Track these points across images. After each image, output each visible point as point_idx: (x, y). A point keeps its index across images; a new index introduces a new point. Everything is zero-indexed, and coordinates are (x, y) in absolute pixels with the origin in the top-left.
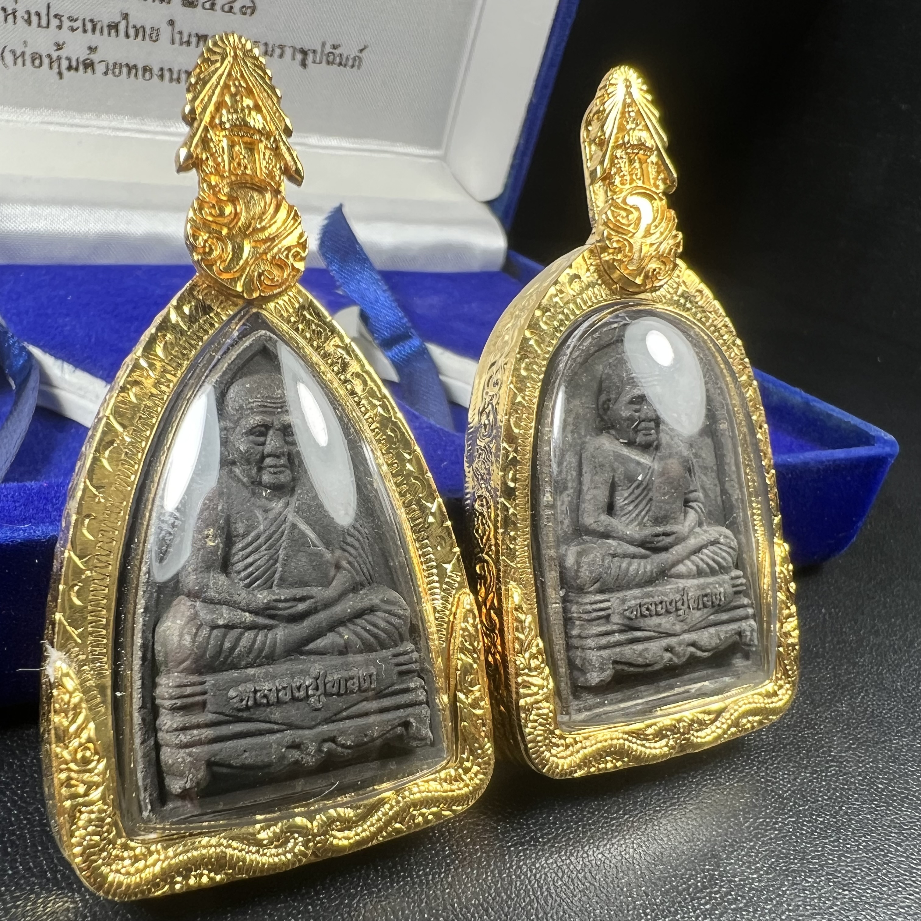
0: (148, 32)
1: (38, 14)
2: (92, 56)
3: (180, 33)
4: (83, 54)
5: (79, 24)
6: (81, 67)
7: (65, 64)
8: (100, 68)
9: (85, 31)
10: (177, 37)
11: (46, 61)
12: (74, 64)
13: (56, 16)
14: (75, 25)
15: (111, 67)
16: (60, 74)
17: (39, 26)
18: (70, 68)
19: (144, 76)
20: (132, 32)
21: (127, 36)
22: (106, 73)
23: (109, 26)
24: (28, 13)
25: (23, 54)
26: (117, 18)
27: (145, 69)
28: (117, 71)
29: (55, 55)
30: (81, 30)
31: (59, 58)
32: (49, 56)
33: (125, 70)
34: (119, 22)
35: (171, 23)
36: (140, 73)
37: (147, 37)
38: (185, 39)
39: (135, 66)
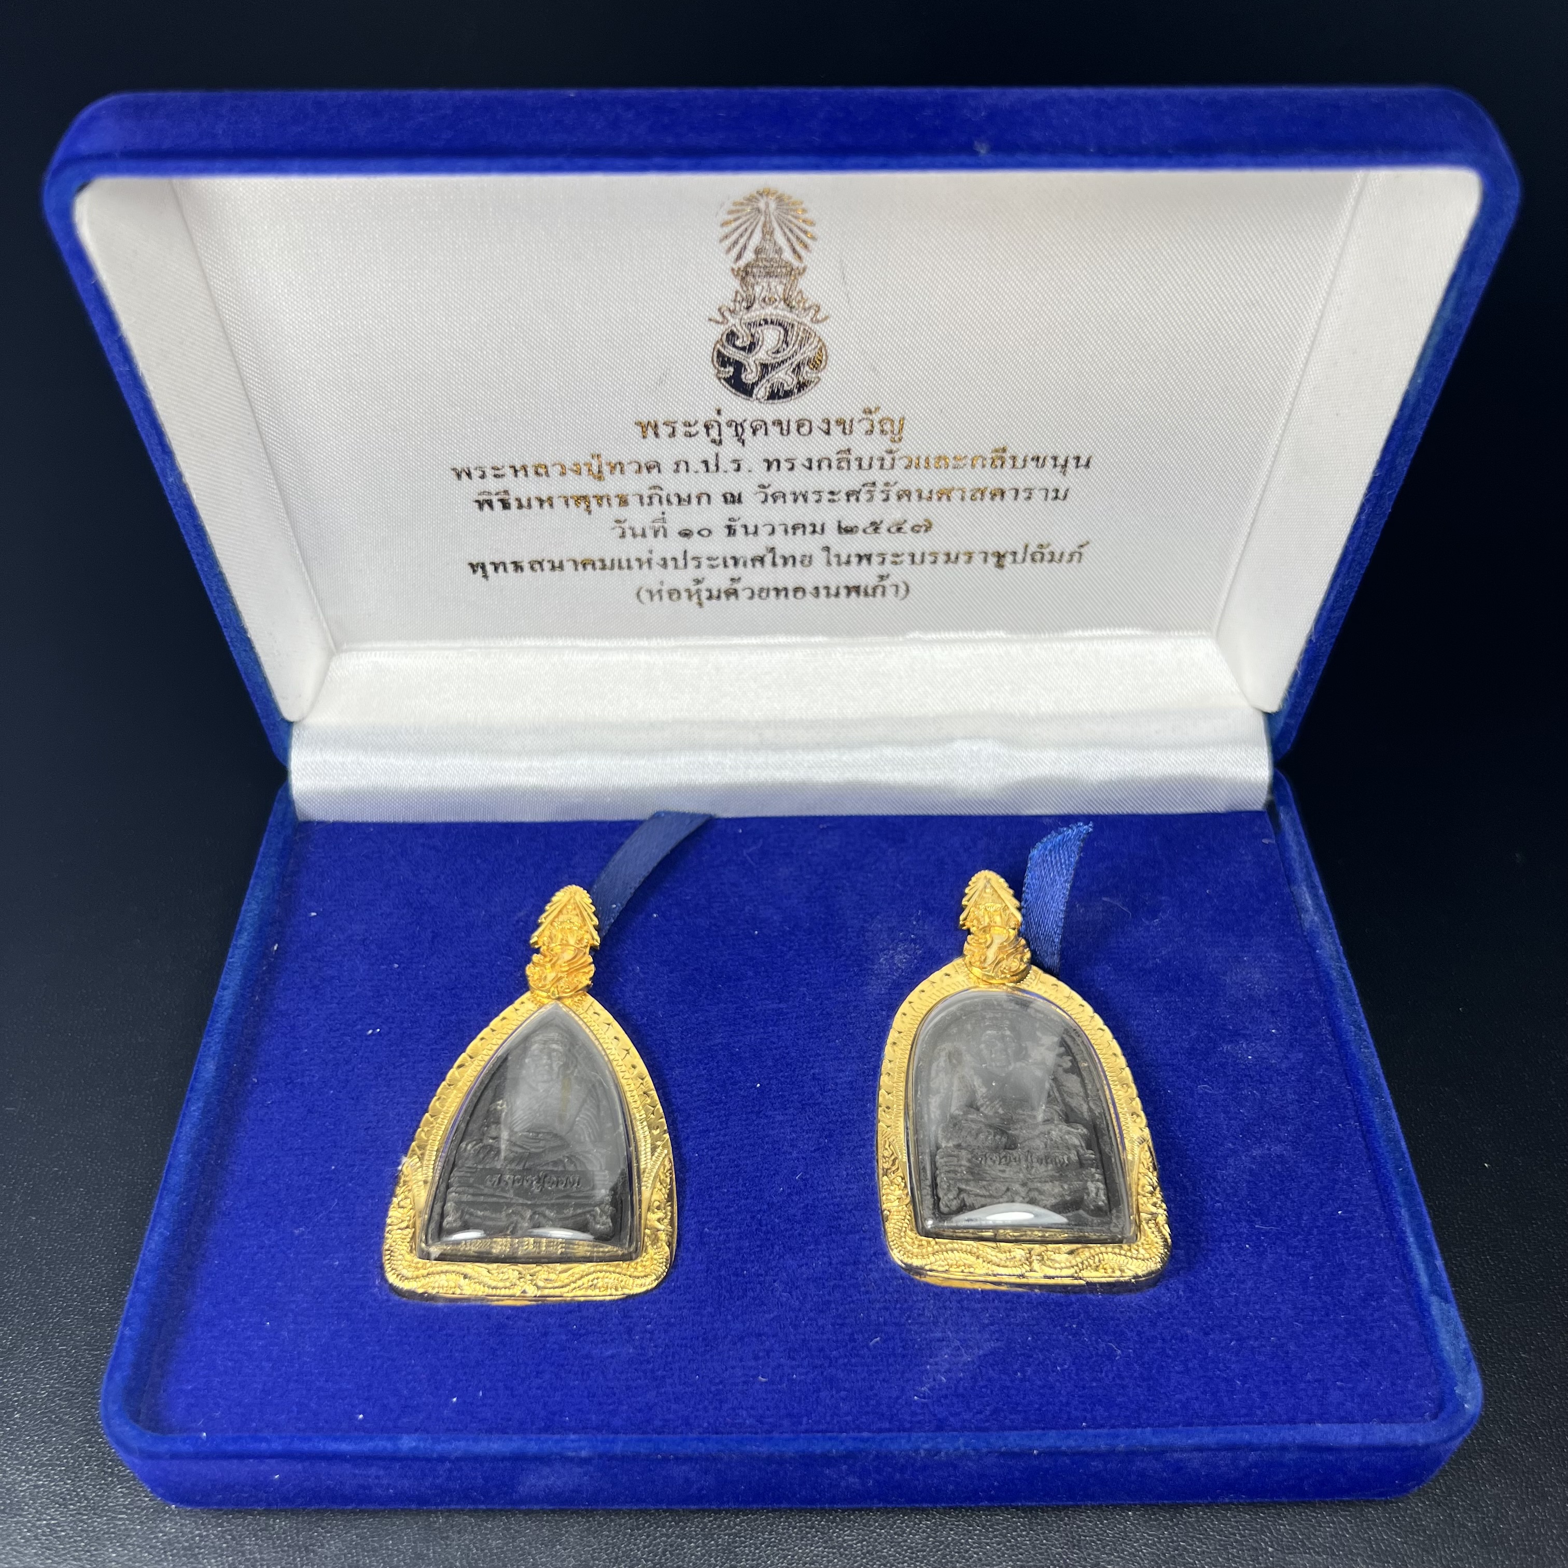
0: (798, 559)
1: (675, 559)
2: (736, 586)
3: (838, 556)
4: (726, 585)
5: (720, 561)
6: (723, 596)
7: (705, 594)
8: (744, 595)
9: (726, 566)
10: (834, 560)
11: (684, 595)
12: (715, 593)
13: (694, 558)
14: (714, 563)
15: (756, 592)
16: (700, 604)
17: (676, 567)
18: (710, 597)
19: (795, 596)
20: (779, 561)
21: (774, 564)
22: (751, 598)
23: (752, 560)
24: (664, 560)
25: (660, 591)
26: (761, 552)
27: (796, 590)
28: (764, 595)
29: (694, 589)
30: (722, 566)
31: (698, 592)
32: (688, 591)
33: (773, 593)
34: (764, 555)
35: (827, 549)
36: (791, 594)
37: (798, 563)
38: (844, 559)
39: (786, 589)
